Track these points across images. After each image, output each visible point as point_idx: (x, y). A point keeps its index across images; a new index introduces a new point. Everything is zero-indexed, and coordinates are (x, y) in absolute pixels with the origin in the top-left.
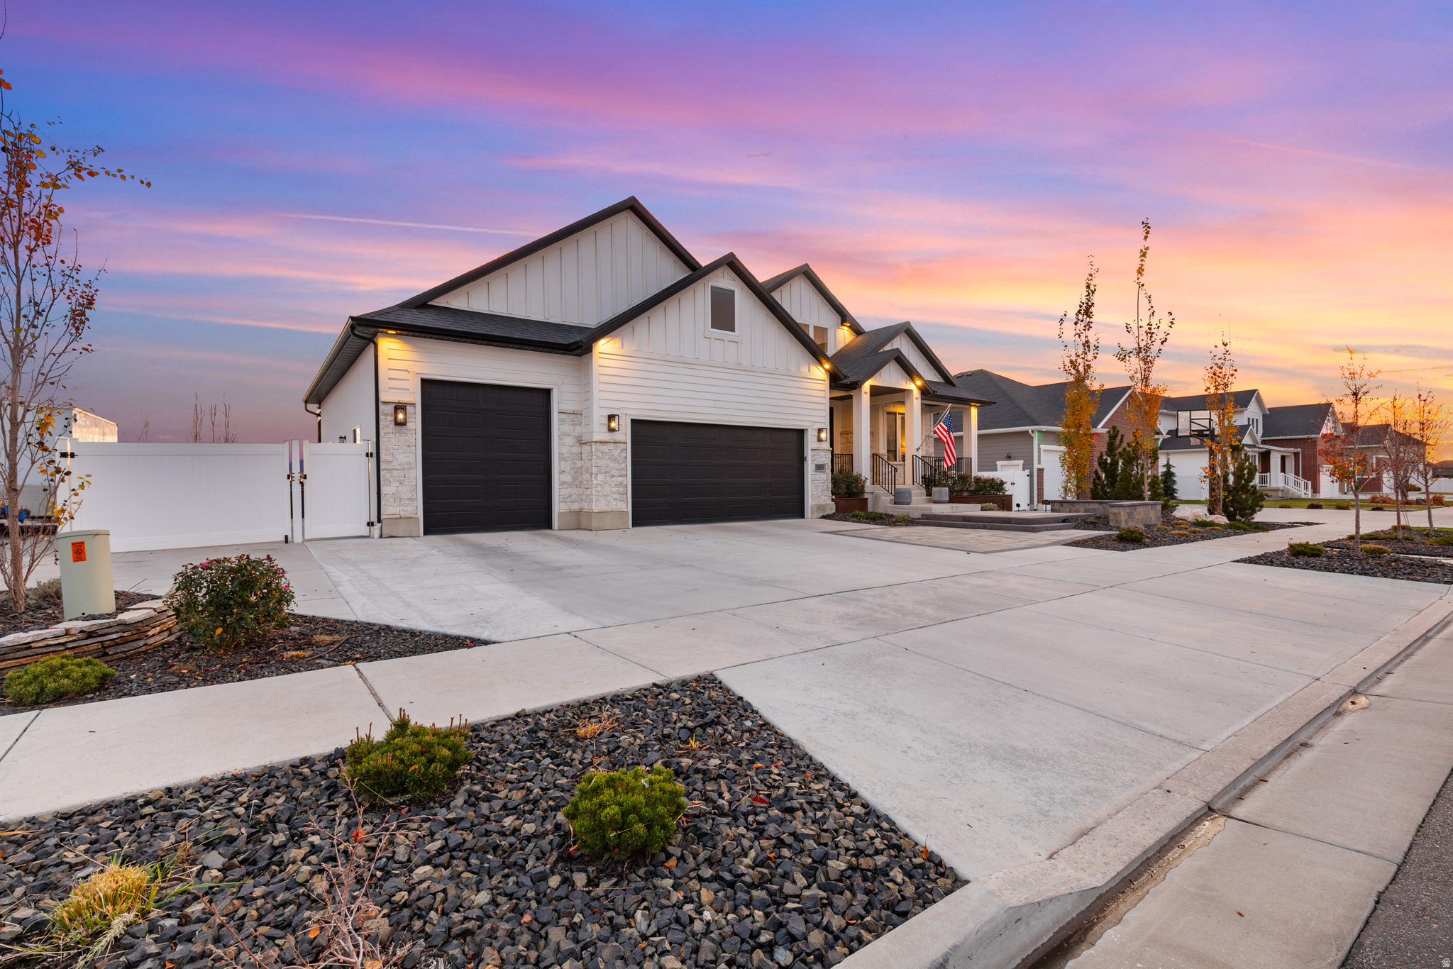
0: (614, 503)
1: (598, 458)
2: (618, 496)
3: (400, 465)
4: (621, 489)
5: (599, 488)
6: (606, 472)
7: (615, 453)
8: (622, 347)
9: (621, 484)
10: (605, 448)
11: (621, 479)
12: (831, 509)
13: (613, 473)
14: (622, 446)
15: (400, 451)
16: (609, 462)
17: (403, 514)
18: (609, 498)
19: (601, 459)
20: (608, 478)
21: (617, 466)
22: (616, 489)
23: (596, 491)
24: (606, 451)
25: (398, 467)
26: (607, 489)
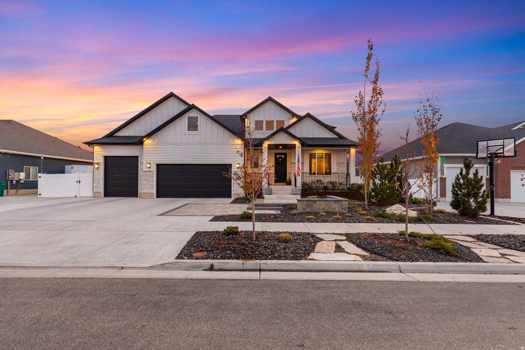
0: (149, 190)
1: (144, 176)
2: (151, 188)
3: (98, 178)
4: (152, 186)
5: (144, 185)
6: (147, 181)
7: (150, 175)
8: (154, 141)
9: (152, 184)
10: (147, 173)
11: (152, 183)
12: (243, 195)
13: (149, 181)
14: (152, 172)
15: (98, 175)
16: (148, 177)
17: (98, 191)
18: (148, 189)
19: (145, 176)
20: (147, 182)
21: (150, 179)
22: (150, 186)
23: (143, 186)
24: (147, 174)
25: (97, 179)
26: (147, 186)
